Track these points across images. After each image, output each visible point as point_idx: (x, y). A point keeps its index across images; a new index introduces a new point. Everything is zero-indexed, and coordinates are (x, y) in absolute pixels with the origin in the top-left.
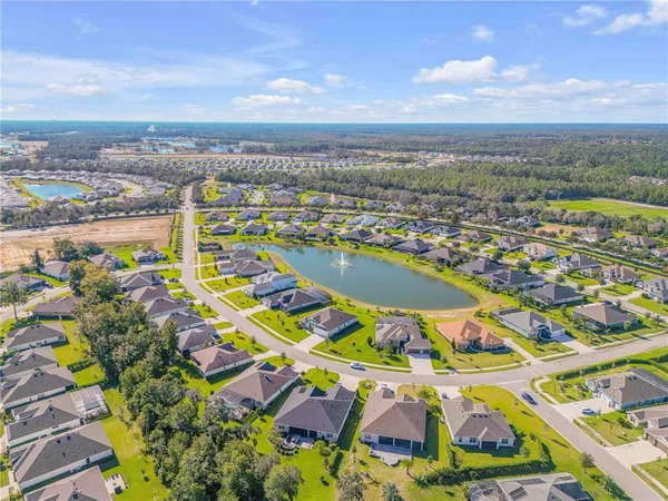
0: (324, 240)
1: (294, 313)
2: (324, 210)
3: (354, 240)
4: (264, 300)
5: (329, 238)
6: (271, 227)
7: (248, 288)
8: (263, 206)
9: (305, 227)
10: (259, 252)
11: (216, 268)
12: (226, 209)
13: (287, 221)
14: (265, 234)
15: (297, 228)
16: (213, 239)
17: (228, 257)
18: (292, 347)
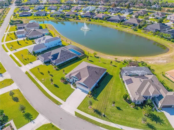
0: (74, 18)
1: (61, 67)
2: (72, 5)
3: (88, 17)
4: (40, 56)
5: (76, 17)
6: (48, 12)
7: (30, 47)
8: (46, 4)
9: (64, 12)
10: (41, 24)
11: (15, 33)
12: (29, 6)
13: (56, 10)
14: (46, 15)
15: (60, 12)
16: (20, 19)
17: (24, 28)
18: (60, 106)
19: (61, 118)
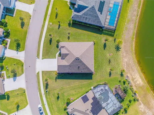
18: (37, 59)
19: (30, 67)
